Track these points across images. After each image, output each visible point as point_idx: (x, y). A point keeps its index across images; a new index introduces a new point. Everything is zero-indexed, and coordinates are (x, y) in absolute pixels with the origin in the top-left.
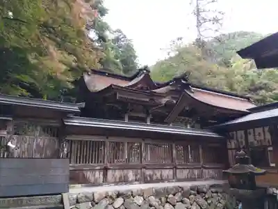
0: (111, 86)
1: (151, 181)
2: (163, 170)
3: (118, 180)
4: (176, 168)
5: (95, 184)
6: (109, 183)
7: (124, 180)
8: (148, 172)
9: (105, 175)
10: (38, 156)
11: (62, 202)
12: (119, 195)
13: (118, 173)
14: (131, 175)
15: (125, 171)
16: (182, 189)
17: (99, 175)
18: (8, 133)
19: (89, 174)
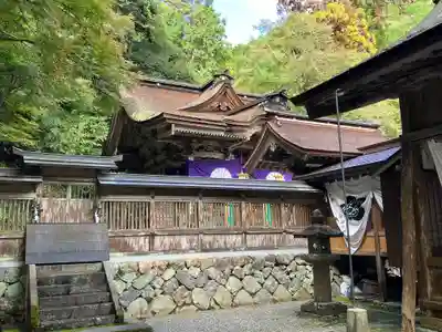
0: (162, 114)
1: (211, 250)
2: (227, 237)
3: (167, 248)
4: (246, 233)
5: (140, 253)
6: (157, 252)
7: (176, 249)
8: (208, 239)
9: (151, 243)
10: (72, 221)
11: (103, 269)
12: (169, 266)
13: (167, 240)
14: (184, 242)
15: (177, 238)
16: (253, 259)
17: (143, 242)
18: (38, 196)
19: (131, 241)
